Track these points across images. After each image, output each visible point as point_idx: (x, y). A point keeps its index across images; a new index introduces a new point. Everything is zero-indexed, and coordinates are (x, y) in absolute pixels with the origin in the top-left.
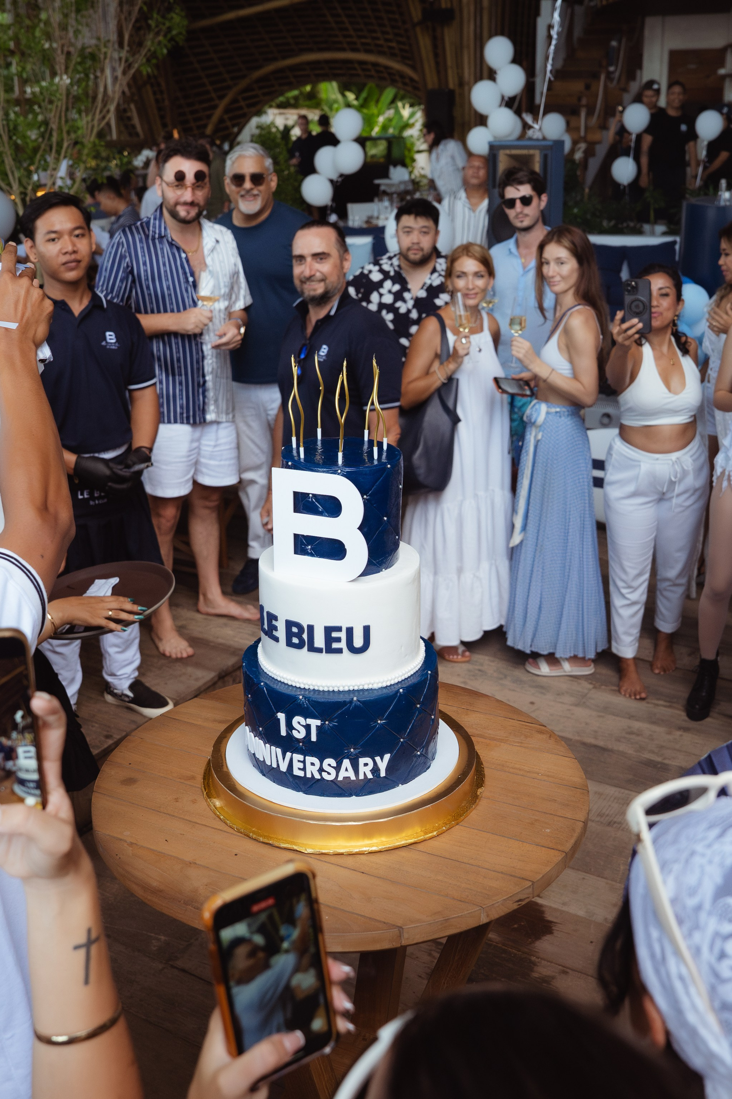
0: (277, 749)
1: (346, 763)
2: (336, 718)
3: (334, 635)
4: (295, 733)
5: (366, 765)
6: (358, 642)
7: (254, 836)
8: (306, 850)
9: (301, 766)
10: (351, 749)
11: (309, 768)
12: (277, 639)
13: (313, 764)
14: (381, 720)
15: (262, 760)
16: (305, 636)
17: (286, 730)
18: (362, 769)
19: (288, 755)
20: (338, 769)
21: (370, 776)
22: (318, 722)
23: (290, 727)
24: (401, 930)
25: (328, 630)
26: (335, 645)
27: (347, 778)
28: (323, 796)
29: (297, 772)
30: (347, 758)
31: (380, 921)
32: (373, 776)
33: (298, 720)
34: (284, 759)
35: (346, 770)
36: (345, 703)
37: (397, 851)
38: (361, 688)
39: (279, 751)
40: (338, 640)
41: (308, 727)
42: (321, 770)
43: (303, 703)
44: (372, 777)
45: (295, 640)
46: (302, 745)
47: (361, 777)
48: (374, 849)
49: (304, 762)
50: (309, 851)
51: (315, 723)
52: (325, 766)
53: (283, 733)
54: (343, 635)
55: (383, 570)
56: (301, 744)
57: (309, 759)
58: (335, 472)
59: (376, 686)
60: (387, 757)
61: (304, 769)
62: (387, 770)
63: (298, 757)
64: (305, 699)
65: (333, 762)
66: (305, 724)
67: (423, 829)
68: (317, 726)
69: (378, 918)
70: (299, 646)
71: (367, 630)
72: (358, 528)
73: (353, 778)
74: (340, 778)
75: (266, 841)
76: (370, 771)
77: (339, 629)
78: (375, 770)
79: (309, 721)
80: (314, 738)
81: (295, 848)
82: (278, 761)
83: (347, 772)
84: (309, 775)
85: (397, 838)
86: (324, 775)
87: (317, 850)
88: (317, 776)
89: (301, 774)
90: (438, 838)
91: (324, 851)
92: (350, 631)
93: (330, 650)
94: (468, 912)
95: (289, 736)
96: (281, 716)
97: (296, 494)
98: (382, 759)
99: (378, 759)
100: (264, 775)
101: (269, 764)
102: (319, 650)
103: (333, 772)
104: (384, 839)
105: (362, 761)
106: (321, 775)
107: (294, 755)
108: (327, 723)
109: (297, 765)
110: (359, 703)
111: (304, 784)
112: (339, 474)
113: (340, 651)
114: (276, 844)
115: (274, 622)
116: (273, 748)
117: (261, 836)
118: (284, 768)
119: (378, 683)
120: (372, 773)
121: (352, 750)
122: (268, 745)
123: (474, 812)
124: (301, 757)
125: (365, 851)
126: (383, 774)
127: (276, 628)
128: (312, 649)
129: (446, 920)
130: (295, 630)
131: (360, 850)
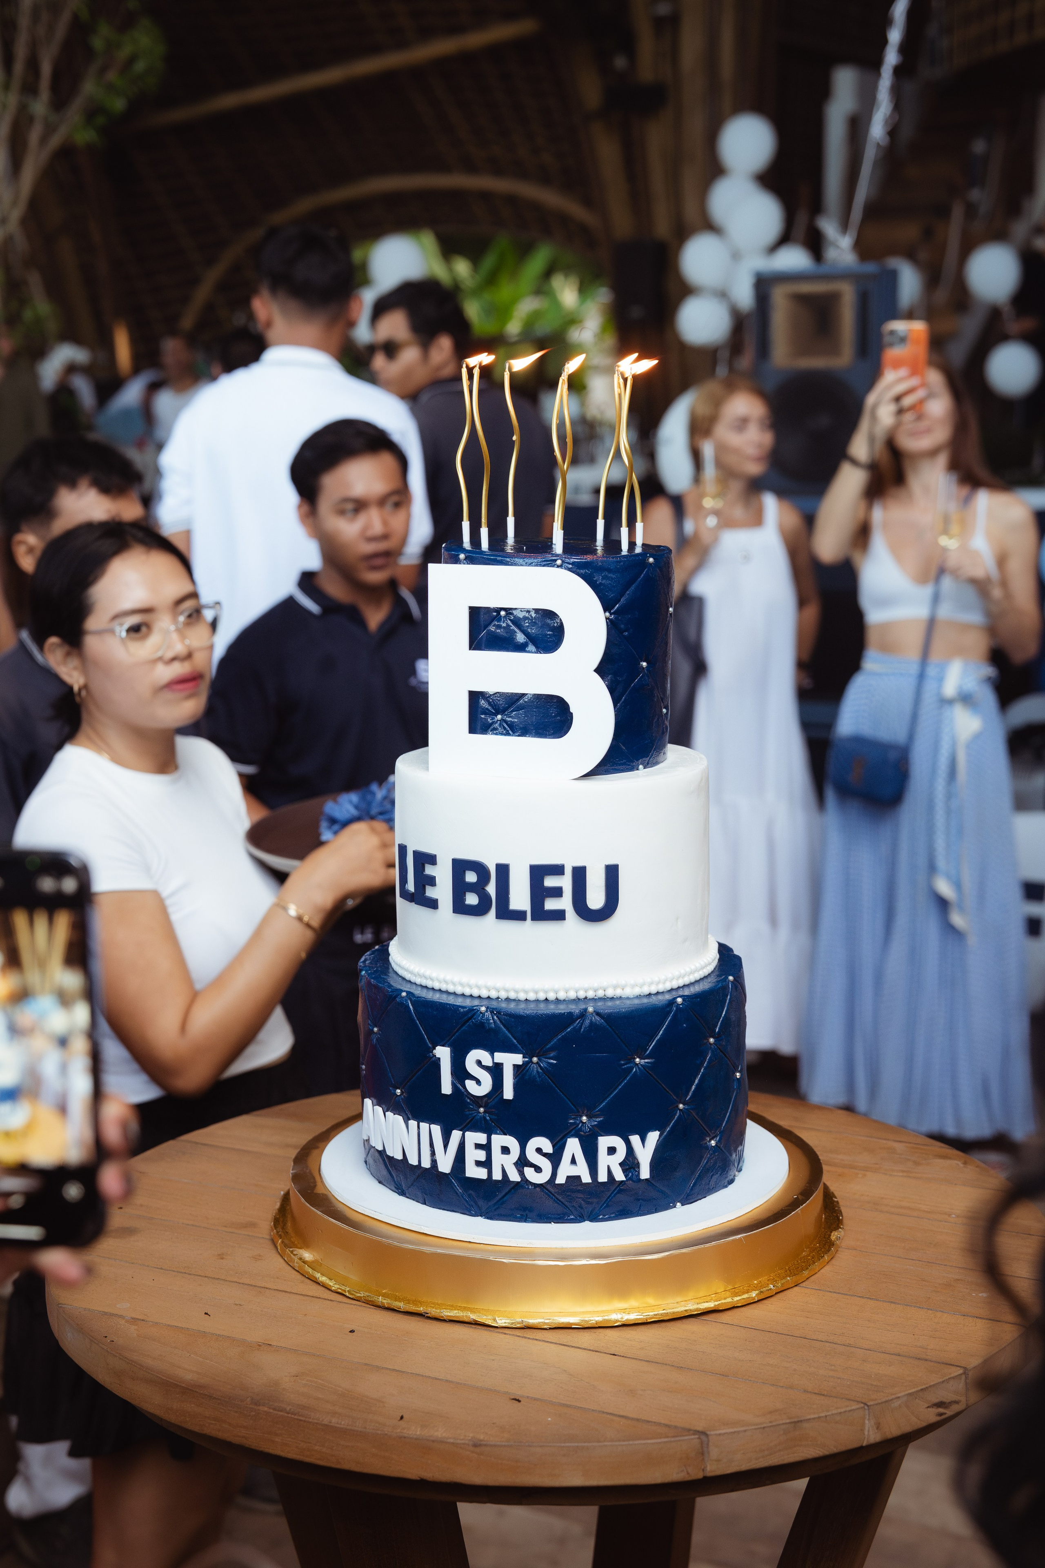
0: (432, 1126)
1: (573, 1146)
2: (552, 1049)
3: (550, 882)
4: (471, 1086)
5: (612, 1151)
6: (596, 899)
7: (386, 1302)
8: (495, 1320)
9: (481, 1155)
10: (581, 1116)
11: (498, 1159)
12: (433, 904)
13: (505, 1150)
14: (641, 1058)
15: (399, 1156)
16: (491, 889)
17: (453, 1084)
18: (604, 1161)
19: (456, 1135)
20: (555, 1158)
21: (619, 1176)
22: (518, 1059)
23: (460, 1073)
24: (704, 1438)
25: (538, 873)
26: (551, 904)
27: (574, 1180)
28: (525, 1221)
29: (473, 1172)
30: (576, 1135)
31: (659, 1424)
32: (626, 1176)
33: (475, 1057)
34: (446, 1146)
35: (573, 1161)
36: (568, 1018)
37: (678, 1324)
38: (600, 994)
39: (436, 1129)
40: (557, 892)
41: (496, 1071)
42: (522, 1162)
43: (488, 1020)
44: (624, 1179)
45: (472, 899)
46: (485, 1112)
47: (603, 1177)
48: (633, 1317)
49: (487, 1147)
50: (501, 1322)
51: (510, 1060)
52: (532, 1155)
53: (447, 1088)
54: (565, 882)
55: (641, 767)
56: (482, 1110)
57: (499, 1140)
58: (551, 563)
59: (629, 992)
60: (653, 1137)
61: (487, 1164)
62: (655, 1164)
63: (475, 1137)
64: (492, 1012)
65: (545, 1144)
66: (490, 1064)
67: (730, 1287)
68: (516, 1067)
69: (654, 1419)
70: (480, 911)
71: (612, 873)
72: (596, 671)
73: (586, 1179)
74: (561, 1179)
75: (412, 1308)
76: (620, 1164)
77: (558, 870)
78: (630, 1164)
79: (500, 1057)
80: (508, 1093)
81: (473, 1317)
82: (433, 1153)
83: (573, 1167)
84: (497, 1176)
85: (679, 1299)
86: (529, 1172)
87: (518, 1319)
88: (514, 1176)
89: (481, 1173)
90: (760, 1305)
91: (532, 1321)
92: (579, 874)
93: (540, 914)
94: (839, 1411)
95: (459, 1092)
96: (443, 1053)
97: (475, 612)
98: (643, 1140)
99: (635, 1139)
100: (402, 1193)
101: (415, 1163)
102: (519, 916)
103: (546, 1165)
104: (651, 1301)
105: (604, 1142)
106: (521, 1173)
107: (467, 1134)
108: (535, 1059)
109: (473, 1155)
110: (598, 1018)
111: (488, 1197)
112: (558, 566)
113: (559, 915)
114: (433, 1312)
115: (429, 870)
116: (424, 1126)
117: (400, 1300)
118: (445, 1165)
119: (633, 986)
120: (624, 1171)
121: (584, 1118)
122: (413, 1123)
123: (827, 1268)
124: (481, 1138)
125: (617, 1321)
126: (645, 1173)
127: (432, 881)
128: (506, 913)
129: (795, 1422)
130: (471, 877)
131: (606, 1318)
